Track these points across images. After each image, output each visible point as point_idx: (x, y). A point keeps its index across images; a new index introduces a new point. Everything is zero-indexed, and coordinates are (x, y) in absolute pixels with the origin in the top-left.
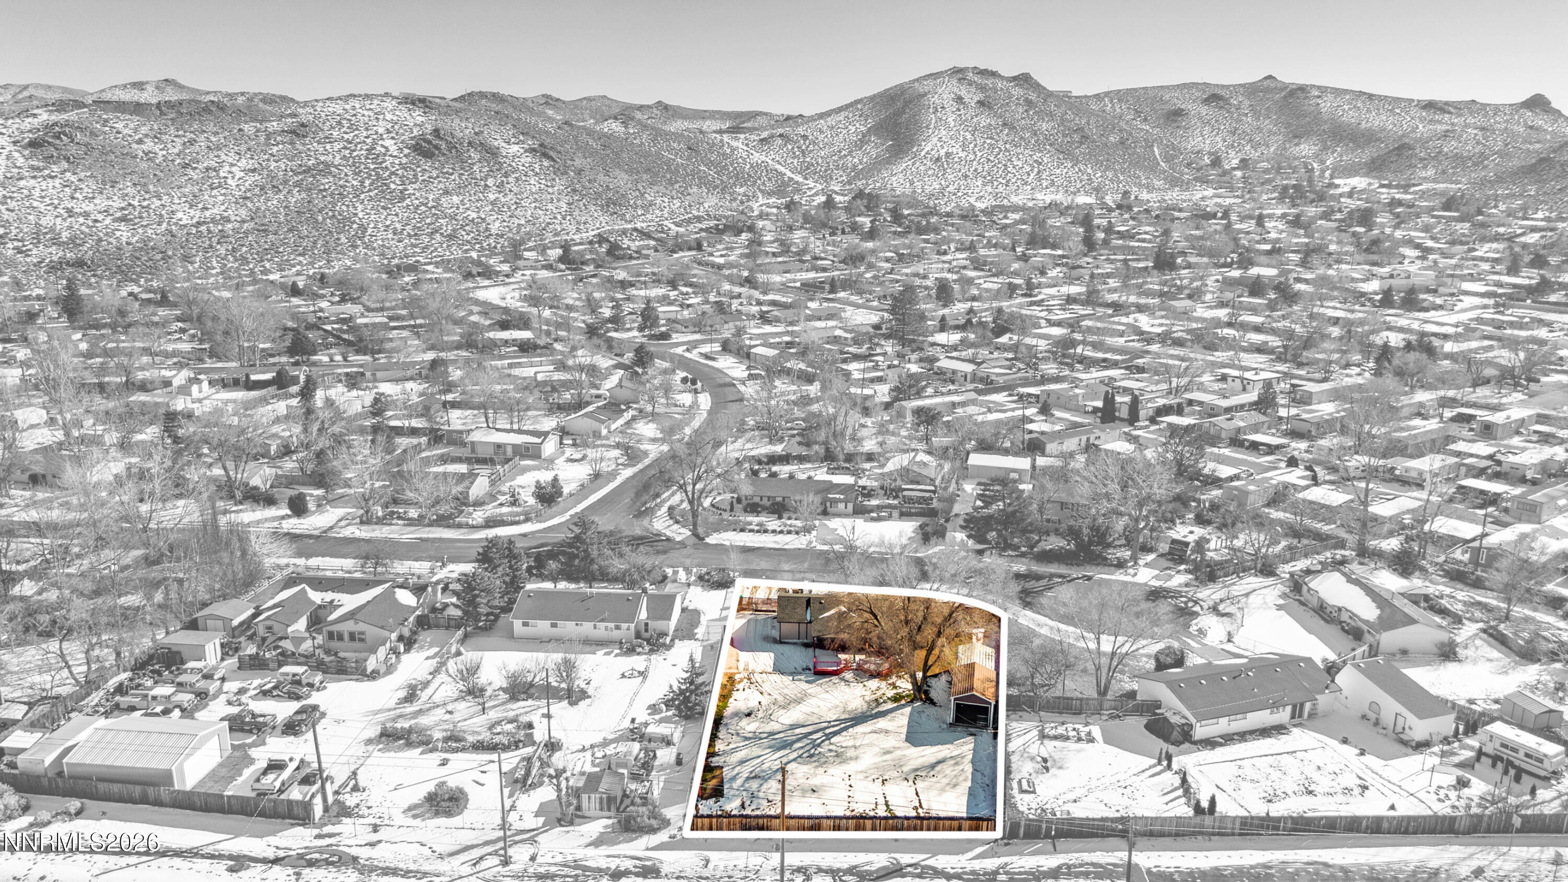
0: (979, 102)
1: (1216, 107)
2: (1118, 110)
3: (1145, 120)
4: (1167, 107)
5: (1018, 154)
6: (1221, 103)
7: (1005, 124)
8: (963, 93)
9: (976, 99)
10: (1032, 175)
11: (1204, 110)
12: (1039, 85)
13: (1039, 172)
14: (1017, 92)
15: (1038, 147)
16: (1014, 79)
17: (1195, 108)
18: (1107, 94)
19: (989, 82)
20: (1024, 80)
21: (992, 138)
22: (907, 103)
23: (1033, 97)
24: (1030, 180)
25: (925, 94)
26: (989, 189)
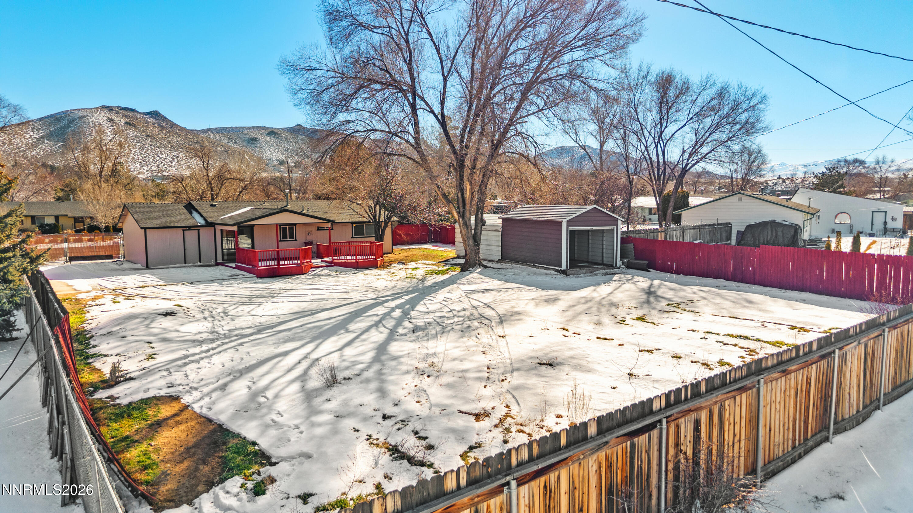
0: (126, 123)
1: (274, 137)
2: (218, 137)
3: (236, 143)
4: (247, 136)
5: (161, 152)
6: (277, 136)
7: (148, 136)
8: (113, 117)
9: (124, 121)
10: (174, 163)
11: (268, 139)
12: (166, 118)
13: (178, 161)
14: (151, 120)
15: (173, 148)
16: (148, 113)
17: (262, 137)
18: (208, 130)
19: (131, 114)
20: (155, 114)
21: (140, 142)
22: (70, 122)
23: (163, 124)
24: (173, 164)
25: (84, 117)
26: (146, 168)
